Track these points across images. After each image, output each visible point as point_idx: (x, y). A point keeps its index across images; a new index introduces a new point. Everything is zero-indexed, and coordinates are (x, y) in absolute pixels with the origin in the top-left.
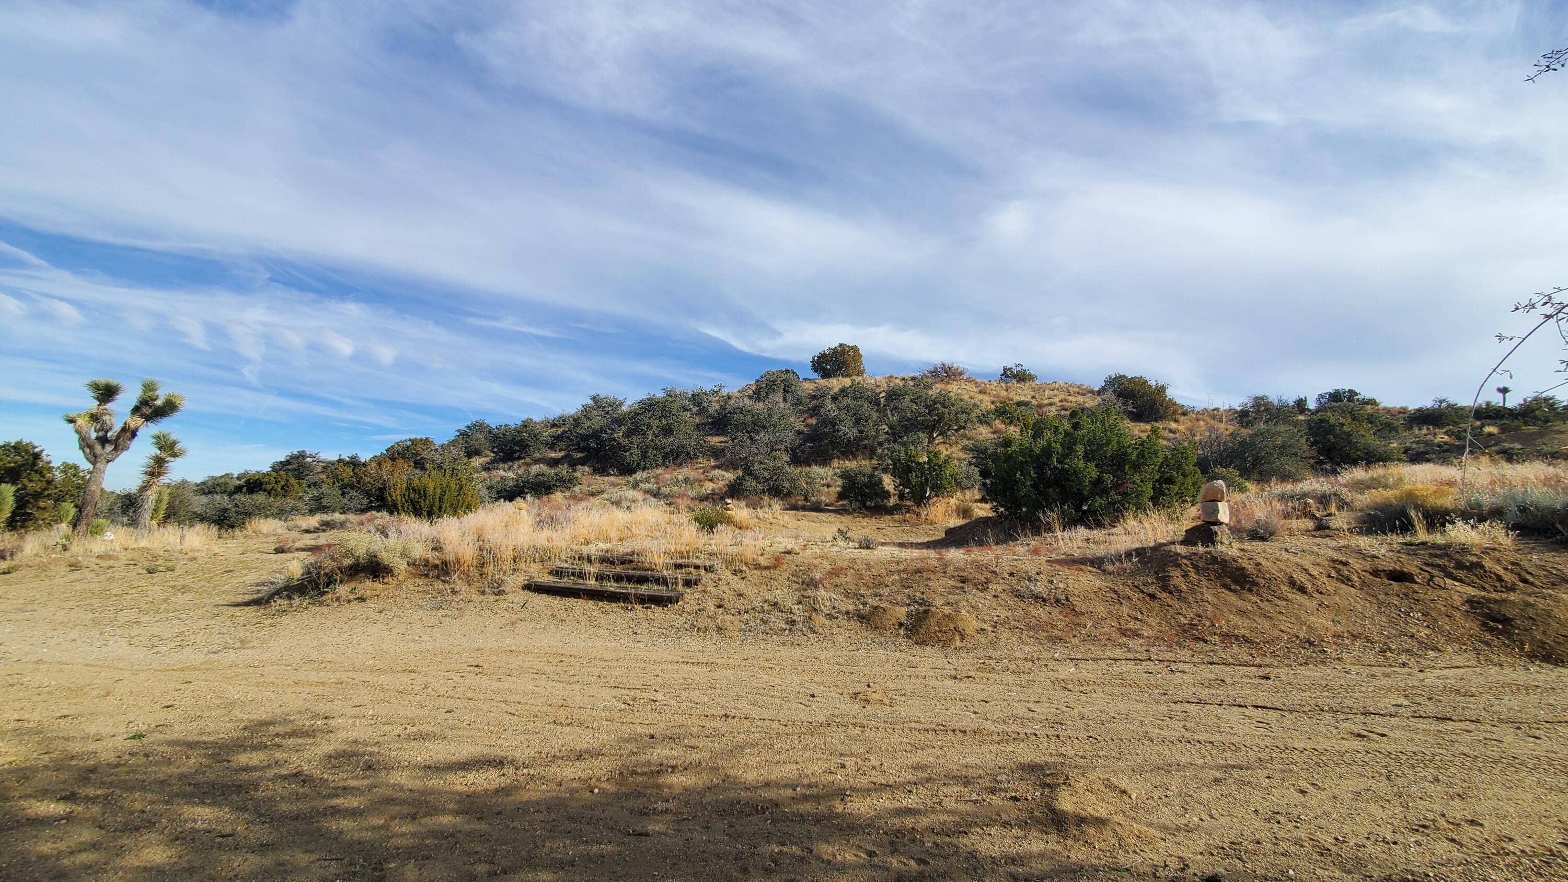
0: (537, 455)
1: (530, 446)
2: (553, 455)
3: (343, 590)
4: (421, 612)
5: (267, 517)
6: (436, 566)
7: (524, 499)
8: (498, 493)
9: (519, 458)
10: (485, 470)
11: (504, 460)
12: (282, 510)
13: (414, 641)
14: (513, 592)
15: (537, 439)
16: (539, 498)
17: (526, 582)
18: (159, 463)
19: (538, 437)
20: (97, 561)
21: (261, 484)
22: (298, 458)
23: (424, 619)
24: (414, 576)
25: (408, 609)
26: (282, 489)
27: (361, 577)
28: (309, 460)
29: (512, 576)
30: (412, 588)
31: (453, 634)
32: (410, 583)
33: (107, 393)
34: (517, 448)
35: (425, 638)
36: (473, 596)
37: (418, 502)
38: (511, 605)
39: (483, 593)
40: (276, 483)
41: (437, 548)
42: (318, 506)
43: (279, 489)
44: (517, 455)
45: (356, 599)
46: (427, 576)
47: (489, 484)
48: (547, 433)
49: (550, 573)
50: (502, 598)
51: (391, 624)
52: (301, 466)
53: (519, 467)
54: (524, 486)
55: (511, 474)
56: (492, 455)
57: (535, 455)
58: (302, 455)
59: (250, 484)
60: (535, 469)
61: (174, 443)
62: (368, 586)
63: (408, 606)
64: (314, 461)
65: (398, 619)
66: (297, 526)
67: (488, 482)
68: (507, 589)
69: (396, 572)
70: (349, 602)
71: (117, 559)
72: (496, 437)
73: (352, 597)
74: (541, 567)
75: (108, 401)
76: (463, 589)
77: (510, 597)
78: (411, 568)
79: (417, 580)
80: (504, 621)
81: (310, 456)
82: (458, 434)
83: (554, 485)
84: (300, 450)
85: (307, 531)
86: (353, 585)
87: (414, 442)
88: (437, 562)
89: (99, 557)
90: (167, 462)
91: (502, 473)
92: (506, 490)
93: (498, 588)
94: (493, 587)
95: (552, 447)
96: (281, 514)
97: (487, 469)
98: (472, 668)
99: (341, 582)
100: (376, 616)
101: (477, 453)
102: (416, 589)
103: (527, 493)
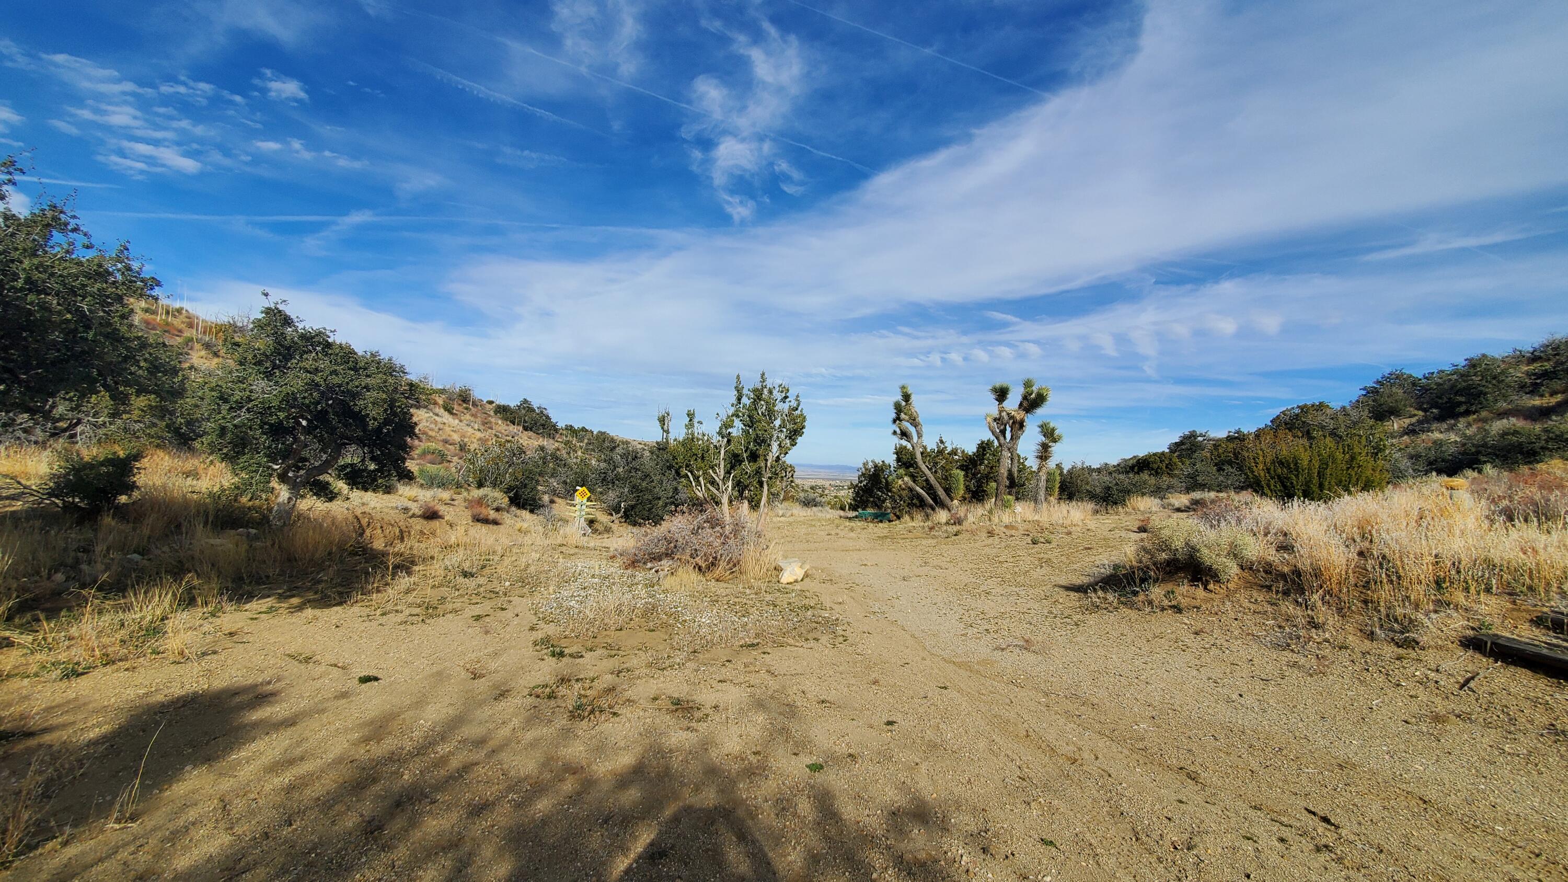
0: (1503, 405)
1: (1485, 394)
2: (1537, 402)
3: (1157, 592)
4: (1255, 646)
5: (1143, 494)
6: (1283, 576)
7: (1480, 471)
8: (1430, 463)
9: (1467, 413)
10: (1407, 434)
11: (1440, 419)
12: (1159, 488)
13: (1229, 701)
14: (1440, 648)
15: (1499, 382)
16: (1511, 470)
17: (1470, 633)
18: (1045, 447)
19: (1502, 378)
20: (1005, 530)
21: (1149, 463)
22: (1190, 438)
23: (1256, 661)
24: (1249, 585)
25: (1236, 638)
26: (1167, 467)
27: (1180, 578)
28: (1200, 439)
29: (1433, 616)
30: (1246, 604)
31: (1301, 707)
32: (1242, 597)
33: (1001, 394)
34: (1463, 399)
35: (1249, 700)
36: (1351, 638)
37: (1288, 478)
38: (1432, 675)
39: (1371, 636)
40: (1161, 462)
41: (1286, 548)
42: (1193, 484)
43: (1164, 468)
44: (1462, 408)
45: (1171, 607)
46: (1269, 588)
47: (1413, 452)
48: (1521, 372)
49: (1538, 622)
50: (1413, 655)
51: (1206, 658)
52: (1193, 445)
53: (1469, 425)
54: (1478, 452)
55: (1453, 437)
56: (1421, 413)
57: (1499, 404)
58: (1193, 435)
59: (1139, 463)
60: (1498, 426)
61: (1053, 430)
62: (1184, 591)
63: (1236, 633)
64: (1204, 440)
65: (1218, 652)
66: (1169, 504)
67: (1410, 450)
68: (1424, 640)
69: (1224, 577)
70: (1163, 609)
71: (1017, 529)
72: (1425, 389)
73: (1166, 603)
74: (1510, 606)
75: (1004, 401)
76: (1331, 622)
77: (1431, 657)
78: (1246, 574)
79: (1255, 594)
80: (1414, 708)
81: (1201, 435)
82: (1364, 392)
83: (1542, 448)
84: (1191, 430)
85: (1178, 510)
86: (1170, 586)
87: (1304, 409)
88: (1286, 569)
89: (1006, 527)
90: (1050, 447)
91: (1437, 435)
92: (1443, 460)
93: (1402, 633)
94: (1392, 630)
95: (1534, 390)
96: (1158, 492)
97: (1411, 431)
98: (1312, 821)
99: (1156, 581)
100: (1189, 639)
101: (1394, 412)
102: (1252, 607)
103: (1485, 462)
